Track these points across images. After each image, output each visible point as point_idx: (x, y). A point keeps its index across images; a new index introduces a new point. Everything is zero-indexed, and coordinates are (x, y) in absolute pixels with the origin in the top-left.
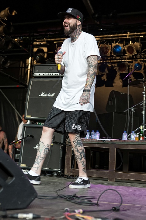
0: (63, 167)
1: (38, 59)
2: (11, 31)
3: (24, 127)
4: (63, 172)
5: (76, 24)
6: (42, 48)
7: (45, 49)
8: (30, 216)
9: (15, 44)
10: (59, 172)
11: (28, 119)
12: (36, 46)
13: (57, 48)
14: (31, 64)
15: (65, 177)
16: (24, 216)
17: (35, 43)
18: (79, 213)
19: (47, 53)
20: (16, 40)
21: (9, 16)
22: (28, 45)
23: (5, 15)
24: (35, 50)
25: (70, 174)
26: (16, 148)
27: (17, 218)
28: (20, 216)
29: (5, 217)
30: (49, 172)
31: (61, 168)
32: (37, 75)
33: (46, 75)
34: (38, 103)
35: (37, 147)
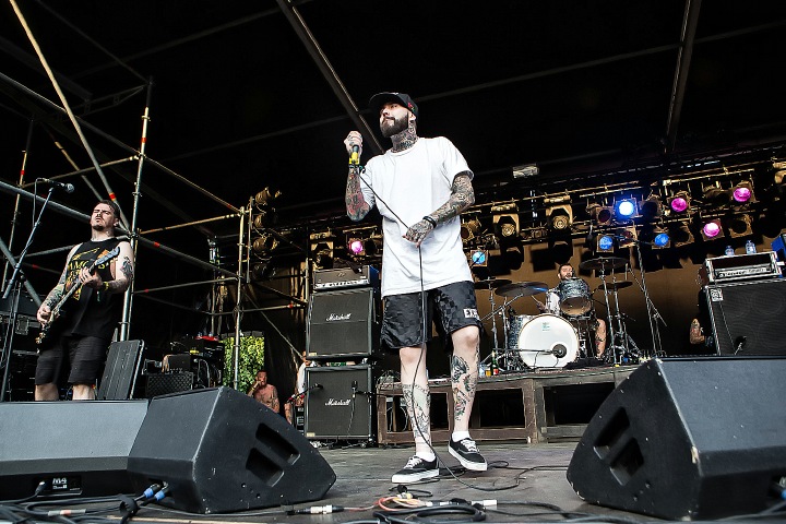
0: (375, 430)
1: (319, 260)
2: (275, 222)
3: (306, 372)
4: (376, 438)
5: (407, 117)
6: (325, 243)
7: (330, 245)
8: (329, 508)
10: (370, 440)
11: (311, 359)
12: (315, 241)
15: (380, 447)
16: (320, 509)
17: (312, 237)
19: (334, 249)
21: (270, 200)
22: (303, 240)
23: (263, 199)
24: (314, 247)
25: (387, 442)
26: (297, 408)
27: (309, 513)
28: (314, 510)
29: (291, 513)
30: (354, 441)
31: (372, 433)
32: (320, 286)
33: (334, 285)
34: (326, 331)
35: (330, 403)
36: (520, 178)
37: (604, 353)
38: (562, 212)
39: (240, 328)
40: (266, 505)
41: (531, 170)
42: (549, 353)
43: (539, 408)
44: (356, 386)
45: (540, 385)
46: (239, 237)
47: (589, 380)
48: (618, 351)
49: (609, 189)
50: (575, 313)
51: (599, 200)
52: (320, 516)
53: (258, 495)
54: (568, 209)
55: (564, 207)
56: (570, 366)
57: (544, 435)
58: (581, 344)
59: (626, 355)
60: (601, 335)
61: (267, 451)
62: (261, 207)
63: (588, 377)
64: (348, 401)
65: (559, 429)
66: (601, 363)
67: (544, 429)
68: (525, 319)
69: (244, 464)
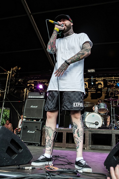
1: (29, 89)
2: (18, 76)
4: (41, 144)
5: (70, 24)
6: (32, 84)
7: (33, 85)
8: (31, 168)
9: (19, 82)
10: (39, 144)
12: (29, 83)
13: (39, 84)
14: (26, 91)
15: (42, 146)
16: (28, 168)
17: (28, 82)
18: (52, 166)
19: (34, 86)
20: (20, 80)
21: (17, 70)
22: (25, 83)
23: (15, 69)
24: (28, 85)
25: (44, 145)
27: (25, 169)
29: (19, 169)
30: (34, 144)
31: (40, 142)
32: (30, 97)
33: (34, 97)
34: (30, 111)
35: (28, 132)
36: (89, 73)
37: (109, 125)
38: (100, 84)
39: (4, 107)
40: (11, 164)
41: (93, 71)
42: (94, 124)
43: (89, 139)
44: (37, 127)
45: (90, 133)
46: (7, 80)
47: (105, 133)
48: (113, 125)
49: (114, 78)
50: (102, 113)
51: (111, 81)
52: (28, 170)
53: (9, 161)
54: (102, 83)
55: (101, 82)
56: (99, 128)
57: (90, 147)
58: (103, 122)
59: (116, 127)
60: (109, 120)
61: (13, 147)
62: (14, 72)
63: (105, 132)
64: (34, 132)
65: (94, 146)
66: (108, 128)
67: (90, 146)
68: (87, 113)
69: (5, 151)
